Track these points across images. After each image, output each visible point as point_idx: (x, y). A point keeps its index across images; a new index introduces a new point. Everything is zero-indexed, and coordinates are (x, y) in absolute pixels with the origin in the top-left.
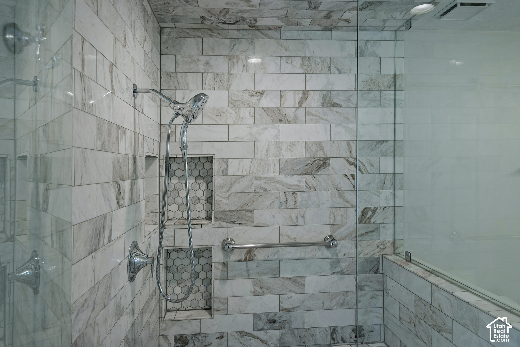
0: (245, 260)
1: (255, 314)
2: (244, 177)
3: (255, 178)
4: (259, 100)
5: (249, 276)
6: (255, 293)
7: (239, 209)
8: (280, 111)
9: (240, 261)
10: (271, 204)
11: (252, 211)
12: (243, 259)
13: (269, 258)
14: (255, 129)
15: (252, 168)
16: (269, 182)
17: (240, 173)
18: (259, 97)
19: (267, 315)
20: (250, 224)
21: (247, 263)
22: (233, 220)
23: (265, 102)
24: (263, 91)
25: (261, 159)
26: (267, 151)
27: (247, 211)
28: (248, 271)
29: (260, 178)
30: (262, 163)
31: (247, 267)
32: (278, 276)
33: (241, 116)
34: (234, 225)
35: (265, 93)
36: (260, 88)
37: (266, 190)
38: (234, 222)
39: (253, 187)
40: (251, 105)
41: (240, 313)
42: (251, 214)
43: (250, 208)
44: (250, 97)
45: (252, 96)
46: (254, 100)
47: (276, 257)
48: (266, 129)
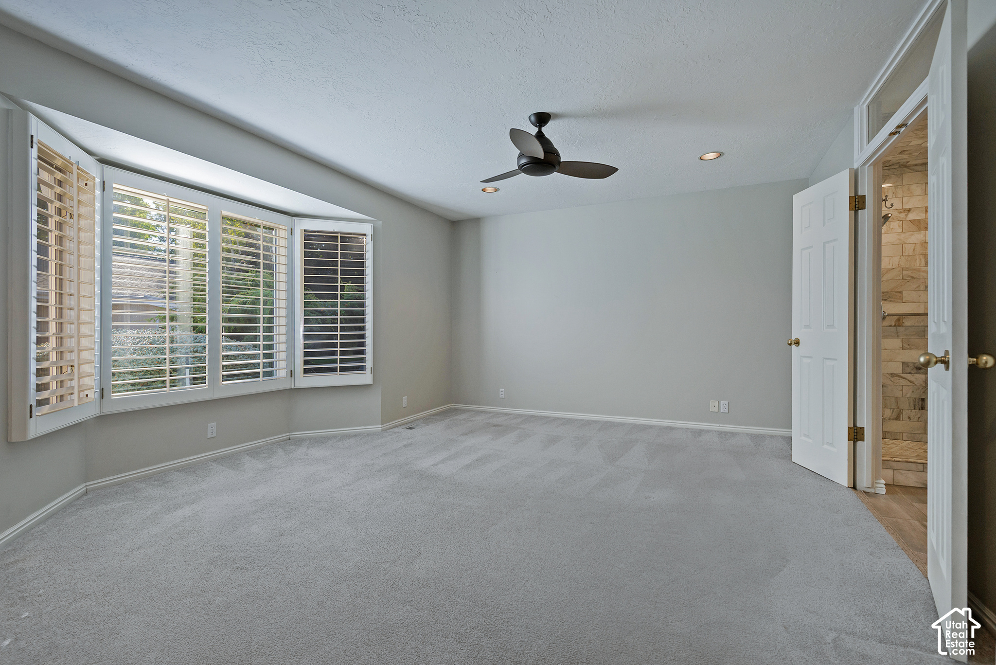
0: (894, 326)
1: (903, 363)
2: (894, 269)
3: (903, 269)
4: (907, 215)
5: (898, 336)
6: (903, 348)
7: (890, 291)
8: (925, 221)
9: (890, 326)
10: (917, 287)
11: (901, 292)
12: (893, 325)
13: (915, 325)
14: (903, 236)
15: (900, 262)
16: (915, 272)
17: (890, 267)
18: (906, 214)
19: (914, 363)
20: (899, 301)
21: (896, 328)
22: (885, 298)
23: (912, 216)
24: (910, 209)
25: (909, 256)
26: (914, 250)
27: (896, 292)
28: (897, 333)
29: (907, 269)
30: (909, 259)
31: (896, 330)
32: (923, 337)
33: (891, 227)
34: (886, 302)
35: (912, 210)
36: (907, 207)
37: (912, 278)
38: (885, 300)
39: (901, 276)
40: (900, 219)
41: (891, 361)
42: (900, 294)
43: (900, 290)
44: (898, 214)
45: (900, 213)
46: (903, 215)
47: (922, 324)
48: (912, 235)
